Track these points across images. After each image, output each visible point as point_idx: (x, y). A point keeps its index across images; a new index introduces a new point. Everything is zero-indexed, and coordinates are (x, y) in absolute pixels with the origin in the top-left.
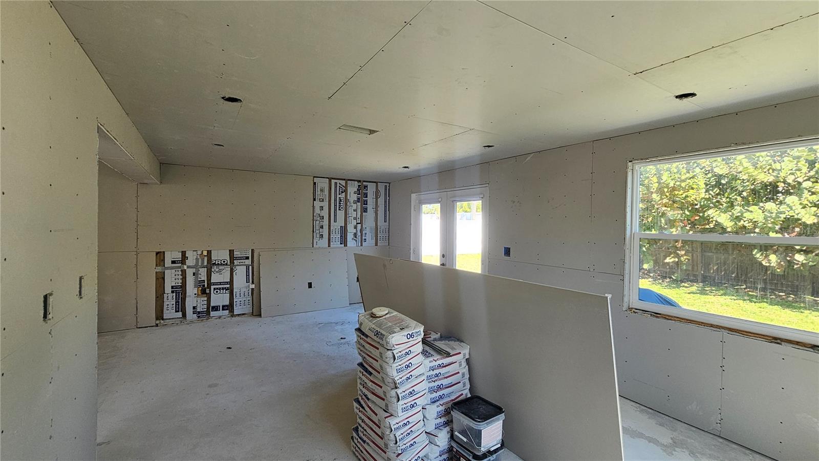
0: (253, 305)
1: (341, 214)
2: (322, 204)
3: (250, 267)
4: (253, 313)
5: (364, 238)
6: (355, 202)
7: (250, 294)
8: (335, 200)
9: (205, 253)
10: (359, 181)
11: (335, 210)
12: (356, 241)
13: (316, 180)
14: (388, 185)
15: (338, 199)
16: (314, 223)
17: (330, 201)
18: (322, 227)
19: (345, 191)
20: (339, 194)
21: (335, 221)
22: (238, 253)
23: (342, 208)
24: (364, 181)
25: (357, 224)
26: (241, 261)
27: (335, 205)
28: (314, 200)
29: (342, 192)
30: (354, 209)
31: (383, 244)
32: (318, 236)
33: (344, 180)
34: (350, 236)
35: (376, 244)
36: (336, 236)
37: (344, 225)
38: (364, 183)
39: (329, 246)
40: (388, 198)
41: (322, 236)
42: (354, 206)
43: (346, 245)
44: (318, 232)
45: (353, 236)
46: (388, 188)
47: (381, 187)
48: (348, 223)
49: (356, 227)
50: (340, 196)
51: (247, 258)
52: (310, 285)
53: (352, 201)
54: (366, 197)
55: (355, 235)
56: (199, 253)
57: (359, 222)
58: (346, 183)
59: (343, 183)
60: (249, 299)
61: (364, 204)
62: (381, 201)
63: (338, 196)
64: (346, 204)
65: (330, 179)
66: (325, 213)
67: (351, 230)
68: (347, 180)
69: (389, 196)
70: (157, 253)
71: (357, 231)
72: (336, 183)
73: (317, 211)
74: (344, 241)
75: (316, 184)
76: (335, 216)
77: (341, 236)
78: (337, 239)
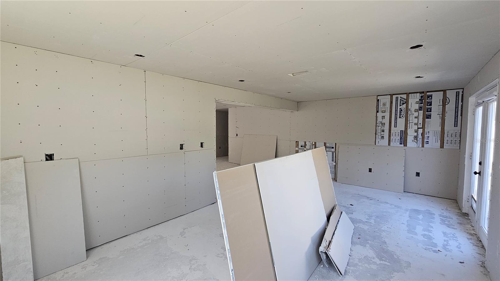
0: (335, 174)
1: (401, 122)
2: (383, 114)
3: (334, 153)
4: (335, 178)
5: (425, 140)
6: (416, 111)
7: (334, 168)
8: (396, 111)
9: (314, 143)
10: (421, 93)
11: (396, 119)
12: (417, 143)
13: (379, 98)
14: (461, 91)
15: (399, 110)
16: (377, 128)
17: (391, 112)
18: (383, 131)
19: (407, 102)
20: (400, 106)
21: (395, 126)
22: (328, 145)
23: (402, 116)
24: (428, 92)
25: (418, 128)
26: (330, 149)
27: (396, 114)
28: (378, 112)
29: (403, 104)
30: (416, 117)
31: (449, 147)
32: (380, 137)
33: (406, 94)
34: (410, 139)
35: (442, 146)
36: (396, 138)
37: (404, 129)
38: (428, 94)
39: (389, 144)
40: (460, 103)
41: (383, 137)
42: (416, 114)
43: (405, 145)
44: (380, 134)
45: (413, 139)
46: (461, 94)
47: (451, 95)
48: (408, 128)
49: (416, 131)
50: (401, 107)
51: (333, 148)
52: (370, 170)
53: (413, 110)
54: (431, 105)
55: (416, 138)
56: (311, 143)
57: (421, 127)
58: (408, 97)
59: (404, 96)
60: (333, 170)
61: (427, 111)
62: (450, 107)
63: (399, 107)
64: (407, 113)
65: (392, 95)
66: (387, 121)
67: (411, 133)
68: (408, 94)
69: (462, 101)
70: (296, 142)
71: (417, 134)
72: (397, 98)
73: (380, 119)
74: (403, 141)
75: (380, 100)
76: (396, 123)
77: (400, 138)
78: (397, 140)
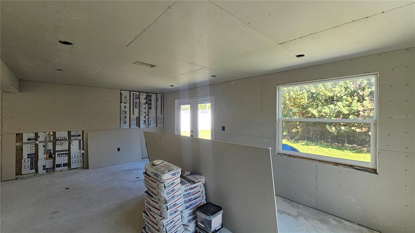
0: (83, 162)
1: (136, 110)
2: (125, 105)
3: (82, 141)
4: (83, 167)
5: (149, 123)
6: (144, 104)
7: (81, 156)
8: (133, 103)
9: (52, 133)
10: (147, 93)
11: (133, 108)
12: (145, 124)
13: (122, 92)
14: (163, 95)
15: (135, 102)
16: (121, 115)
17: (130, 103)
18: (126, 117)
19: (139, 98)
20: (136, 100)
21: (134, 114)
22: (74, 133)
23: (137, 107)
24: (150, 93)
25: (146, 115)
26: (76, 137)
27: (133, 106)
28: (121, 102)
29: (137, 99)
30: (144, 108)
31: (161, 126)
32: (123, 122)
33: (138, 92)
34: (142, 122)
35: (157, 126)
36: (134, 122)
37: (138, 116)
38: (150, 94)
39: (130, 127)
40: (163, 102)
41: (125, 122)
42: (144, 106)
43: (139, 127)
44: (123, 120)
45: (143, 122)
46: (163, 96)
47: (159, 96)
48: (141, 115)
49: (145, 117)
50: (136, 101)
51: (80, 136)
52: (119, 150)
53: (143, 104)
54: (151, 101)
55: (145, 121)
56: (47, 133)
57: (147, 114)
58: (139, 94)
60: (81, 159)
61: (150, 105)
62: (159, 103)
63: (135, 101)
64: (139, 105)
65: (130, 91)
66: (127, 110)
67: (142, 119)
68: (140, 92)
69: (163, 101)
70: (17, 135)
71: (146, 119)
72: (133, 94)
73: (123, 108)
74: (138, 124)
75: (122, 94)
76: (133, 111)
77: (137, 122)
78: (134, 124)
